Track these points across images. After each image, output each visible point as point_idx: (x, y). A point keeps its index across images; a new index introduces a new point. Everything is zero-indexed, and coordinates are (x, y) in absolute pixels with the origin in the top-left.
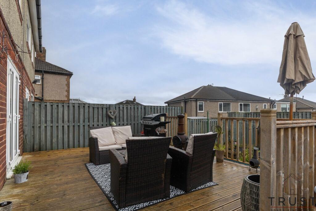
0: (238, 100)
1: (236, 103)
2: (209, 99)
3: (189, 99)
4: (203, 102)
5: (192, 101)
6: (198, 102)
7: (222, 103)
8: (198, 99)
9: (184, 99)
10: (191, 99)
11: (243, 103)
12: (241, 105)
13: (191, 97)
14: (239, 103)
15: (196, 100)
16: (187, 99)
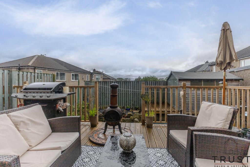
0: (71, 71)
1: (69, 73)
2: (47, 68)
3: (25, 66)
4: (42, 71)
5: (30, 69)
6: (37, 70)
7: (59, 72)
8: (37, 67)
9: (18, 65)
10: (28, 66)
11: (74, 74)
12: (73, 75)
13: (28, 65)
14: (72, 74)
15: (35, 68)
16: (22, 66)
